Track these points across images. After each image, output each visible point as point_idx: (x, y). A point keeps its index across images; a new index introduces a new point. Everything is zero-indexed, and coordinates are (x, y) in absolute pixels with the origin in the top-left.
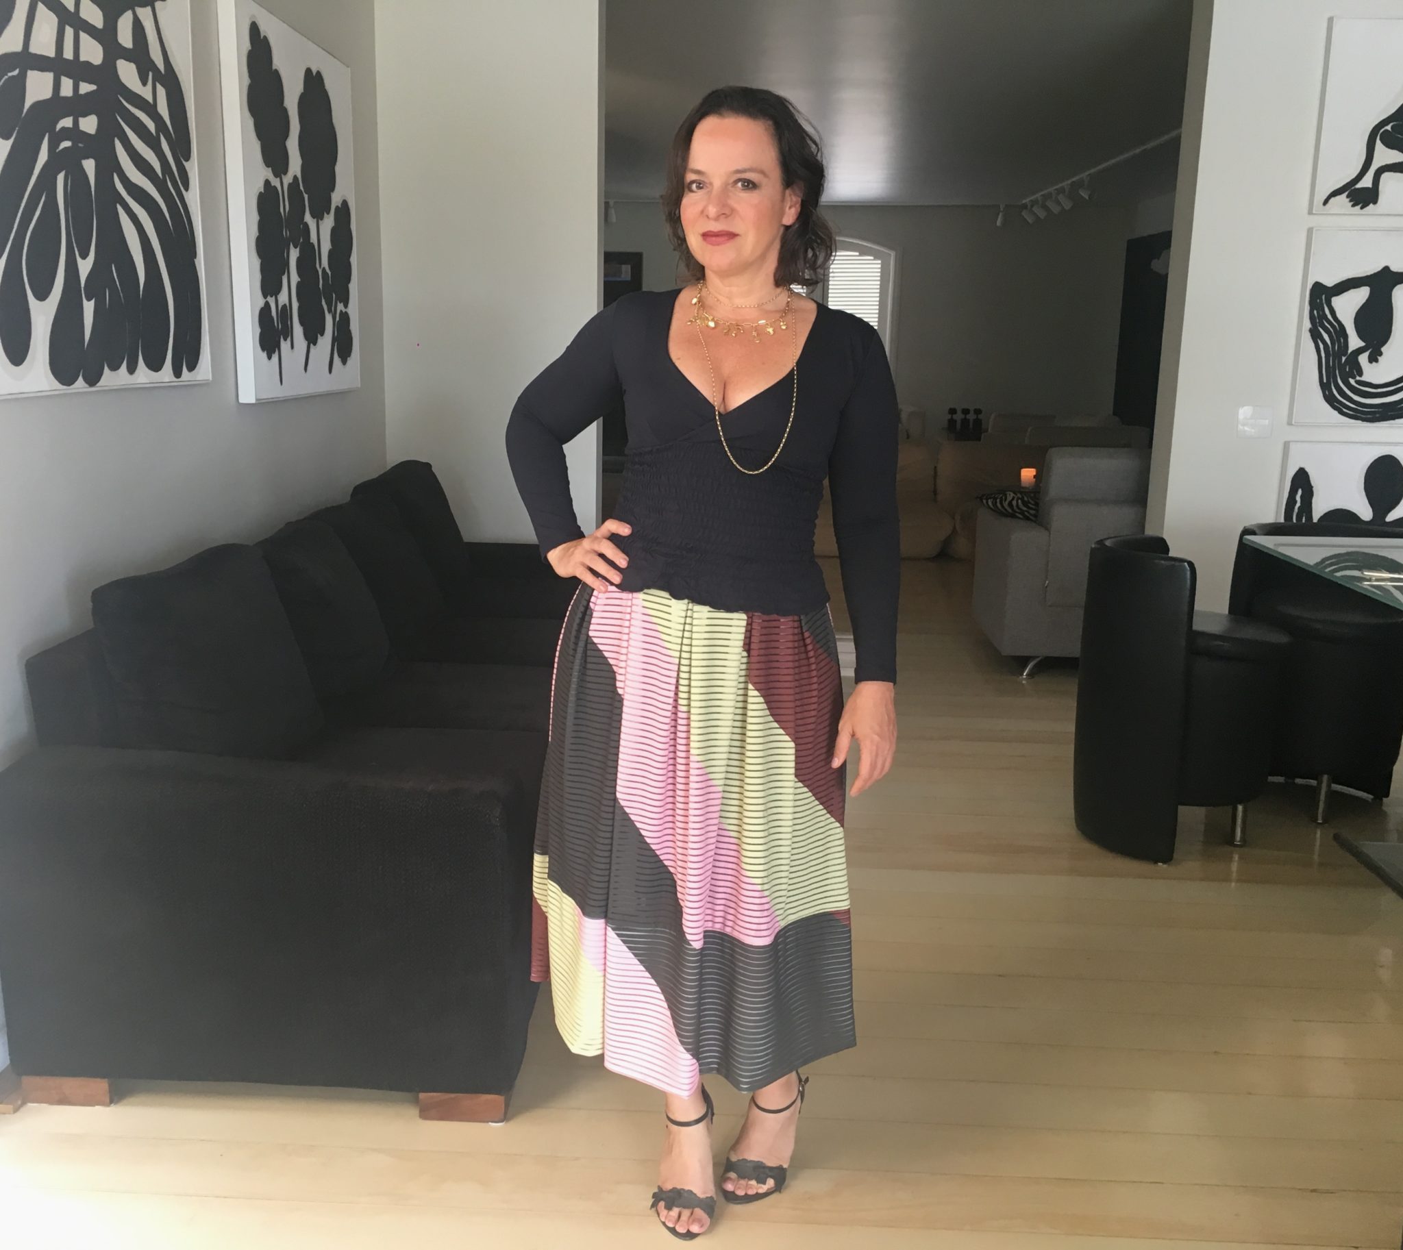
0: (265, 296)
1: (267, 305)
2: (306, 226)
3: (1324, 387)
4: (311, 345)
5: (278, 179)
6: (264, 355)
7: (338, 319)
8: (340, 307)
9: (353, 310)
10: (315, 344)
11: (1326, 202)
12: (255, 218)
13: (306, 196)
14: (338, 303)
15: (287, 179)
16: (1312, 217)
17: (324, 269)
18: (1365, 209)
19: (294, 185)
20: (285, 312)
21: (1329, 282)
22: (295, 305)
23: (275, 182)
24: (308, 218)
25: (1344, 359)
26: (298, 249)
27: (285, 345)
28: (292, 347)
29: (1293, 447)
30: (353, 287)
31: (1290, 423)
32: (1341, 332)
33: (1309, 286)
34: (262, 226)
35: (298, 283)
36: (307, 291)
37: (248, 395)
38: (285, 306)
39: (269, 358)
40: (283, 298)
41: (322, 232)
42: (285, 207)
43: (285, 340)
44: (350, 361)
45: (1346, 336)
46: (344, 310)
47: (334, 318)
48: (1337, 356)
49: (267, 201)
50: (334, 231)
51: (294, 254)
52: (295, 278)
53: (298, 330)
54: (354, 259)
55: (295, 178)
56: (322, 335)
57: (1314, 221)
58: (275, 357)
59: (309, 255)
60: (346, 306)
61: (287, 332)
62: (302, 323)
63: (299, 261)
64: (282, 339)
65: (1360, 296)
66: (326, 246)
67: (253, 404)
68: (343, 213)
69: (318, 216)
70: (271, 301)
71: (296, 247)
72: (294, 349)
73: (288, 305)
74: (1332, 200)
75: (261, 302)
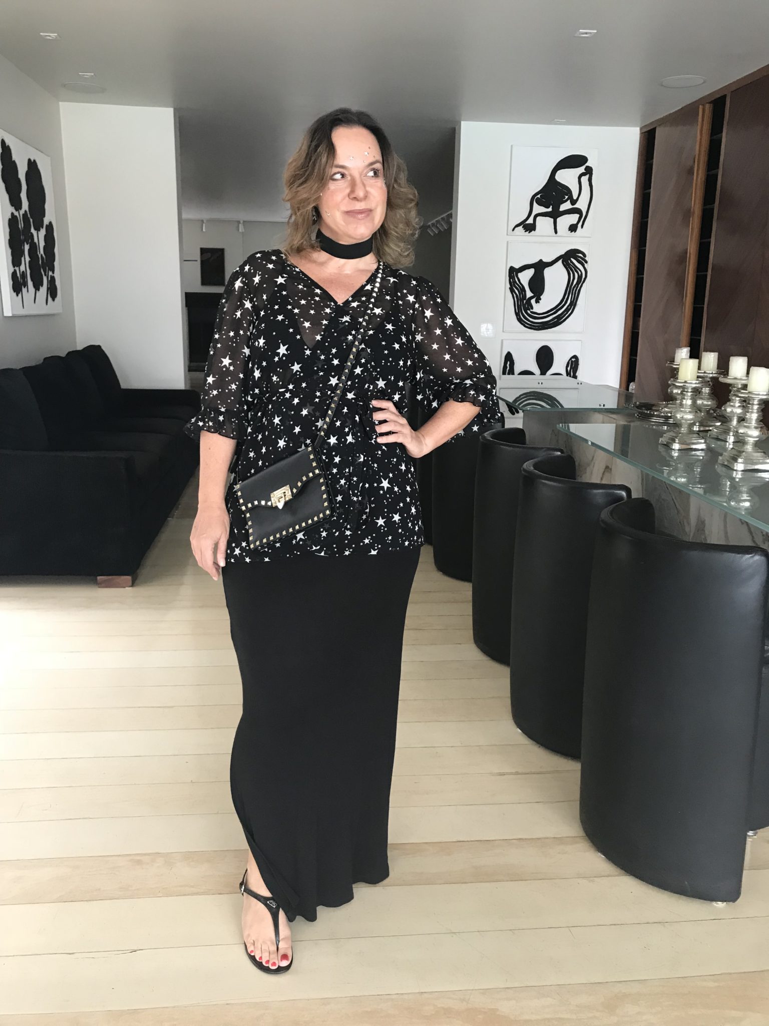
0: (14, 267)
1: (15, 271)
2: (32, 235)
3: (517, 314)
4: (37, 291)
5: (17, 212)
6: (15, 294)
7: (49, 279)
8: (50, 273)
9: (57, 275)
10: (39, 290)
11: (513, 230)
12: (8, 230)
13: (31, 220)
14: (50, 272)
15: (22, 212)
16: (508, 236)
17: (42, 255)
18: (531, 233)
19: (25, 215)
20: (24, 275)
21: (517, 266)
22: (29, 271)
24: (33, 230)
25: (525, 301)
26: (29, 245)
27: (24, 290)
28: (28, 291)
29: (505, 342)
30: (56, 264)
31: (503, 331)
32: (523, 290)
33: (508, 268)
34: (11, 234)
35: (30, 262)
36: (33, 265)
37: (8, 312)
38: (23, 272)
39: (17, 295)
40: (22, 268)
41: (40, 237)
42: (21, 225)
43: (24, 287)
44: (56, 299)
45: (525, 291)
46: (52, 275)
47: (47, 278)
48: (522, 300)
49: (12, 222)
50: (46, 237)
51: (27, 247)
52: (28, 259)
53: (30, 283)
54: (56, 250)
55: (26, 211)
56: (42, 286)
57: (510, 238)
58: (20, 295)
59: (34, 248)
60: (53, 273)
61: (25, 284)
62: (32, 280)
63: (29, 250)
64: (23, 287)
65: (530, 273)
66: (42, 244)
67: (10, 317)
68: (50, 228)
69: (38, 229)
70: (17, 269)
71: (27, 244)
73: (25, 271)
74: (516, 229)
75: (12, 270)
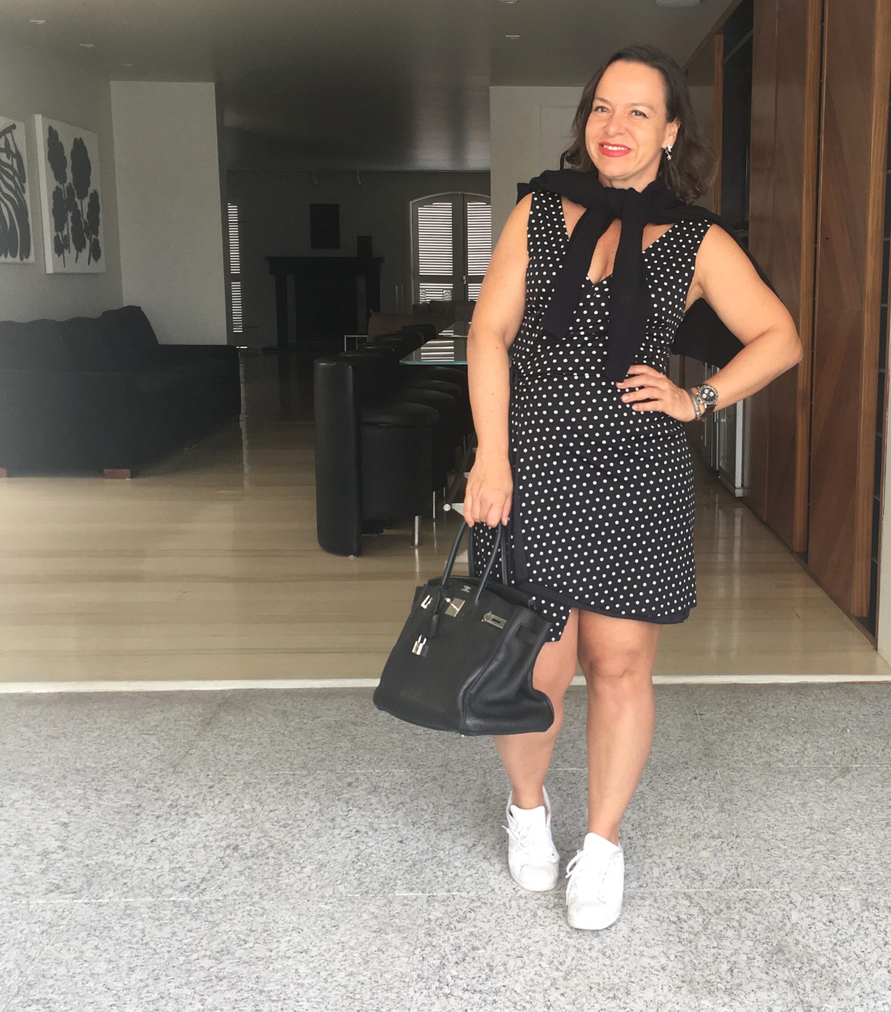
0: (57, 232)
1: (58, 235)
2: (76, 203)
4: (79, 252)
6: (56, 255)
8: (94, 236)
9: (100, 238)
10: (81, 252)
12: (52, 201)
13: (75, 191)
15: (66, 185)
17: (85, 220)
19: (69, 188)
20: (66, 238)
22: (71, 236)
23: (61, 186)
24: (76, 199)
26: (72, 213)
27: (66, 252)
30: (101, 228)
34: (54, 204)
35: (72, 226)
36: (76, 230)
37: (50, 270)
38: (66, 236)
39: (59, 257)
40: (65, 232)
41: (83, 205)
42: (65, 196)
43: (66, 249)
44: (100, 260)
46: (96, 238)
47: (91, 241)
49: (57, 195)
50: (90, 205)
52: (70, 224)
53: (72, 246)
54: (101, 215)
55: (70, 184)
56: (84, 247)
58: (62, 257)
59: (77, 215)
60: (96, 236)
61: (67, 246)
62: (74, 242)
63: (72, 217)
66: (86, 210)
67: (53, 274)
68: (95, 196)
69: (81, 198)
70: (59, 233)
71: (70, 212)
72: (71, 253)
75: (55, 234)
